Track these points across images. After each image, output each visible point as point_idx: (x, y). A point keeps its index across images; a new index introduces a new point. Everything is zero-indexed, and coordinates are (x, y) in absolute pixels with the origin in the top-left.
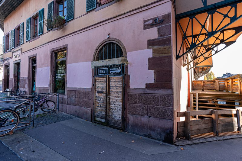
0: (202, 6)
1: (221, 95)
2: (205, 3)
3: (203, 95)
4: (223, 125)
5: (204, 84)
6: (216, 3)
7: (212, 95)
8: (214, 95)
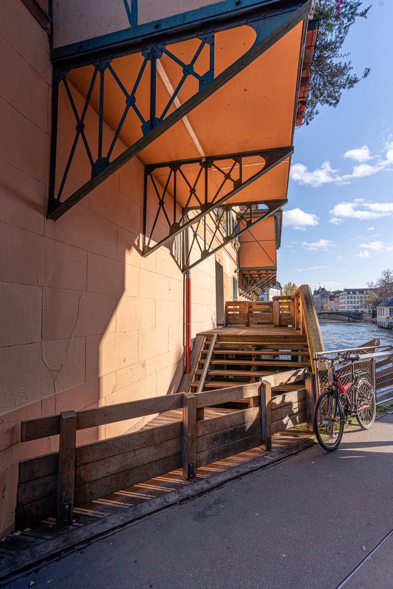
0: (126, 25)
1: (266, 337)
2: (133, 16)
3: (230, 339)
4: (215, 439)
5: (251, 309)
6: (160, 20)
7: (247, 339)
8: (252, 339)
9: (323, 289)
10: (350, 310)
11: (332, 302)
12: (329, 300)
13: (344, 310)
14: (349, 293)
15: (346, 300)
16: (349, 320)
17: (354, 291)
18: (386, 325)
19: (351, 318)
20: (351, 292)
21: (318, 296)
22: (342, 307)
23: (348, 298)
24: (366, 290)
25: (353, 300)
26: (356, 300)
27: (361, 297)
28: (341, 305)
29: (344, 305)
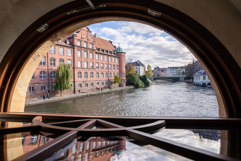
9: (158, 67)
10: (172, 76)
11: (163, 73)
12: (161, 72)
13: (169, 76)
14: (171, 69)
15: (170, 72)
16: (172, 81)
17: (173, 68)
18: (201, 84)
19: (173, 80)
20: (172, 69)
21: (156, 70)
22: (168, 75)
23: (171, 71)
24: (178, 67)
25: (173, 72)
26: (174, 72)
27: (176, 71)
28: (167, 74)
29: (169, 74)
